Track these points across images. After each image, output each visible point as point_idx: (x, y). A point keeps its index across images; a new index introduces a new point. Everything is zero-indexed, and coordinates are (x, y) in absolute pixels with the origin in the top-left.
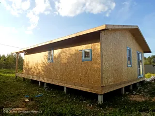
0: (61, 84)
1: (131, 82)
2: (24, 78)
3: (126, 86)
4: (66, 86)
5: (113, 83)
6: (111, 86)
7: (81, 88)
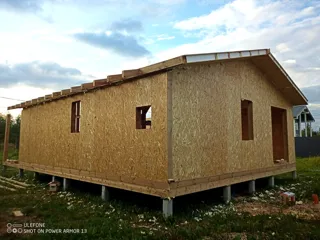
0: (95, 181)
1: (251, 174)
2: (22, 170)
3: (236, 182)
4: (104, 183)
5: (199, 176)
6: (194, 182)
7: (133, 186)
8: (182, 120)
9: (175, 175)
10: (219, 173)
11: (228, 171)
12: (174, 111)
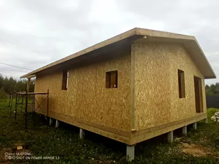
1: (184, 122)
3: (176, 128)
4: (81, 126)
7: (102, 131)
8: (141, 82)
9: (136, 125)
10: (166, 122)
11: (171, 121)
12: (136, 74)
